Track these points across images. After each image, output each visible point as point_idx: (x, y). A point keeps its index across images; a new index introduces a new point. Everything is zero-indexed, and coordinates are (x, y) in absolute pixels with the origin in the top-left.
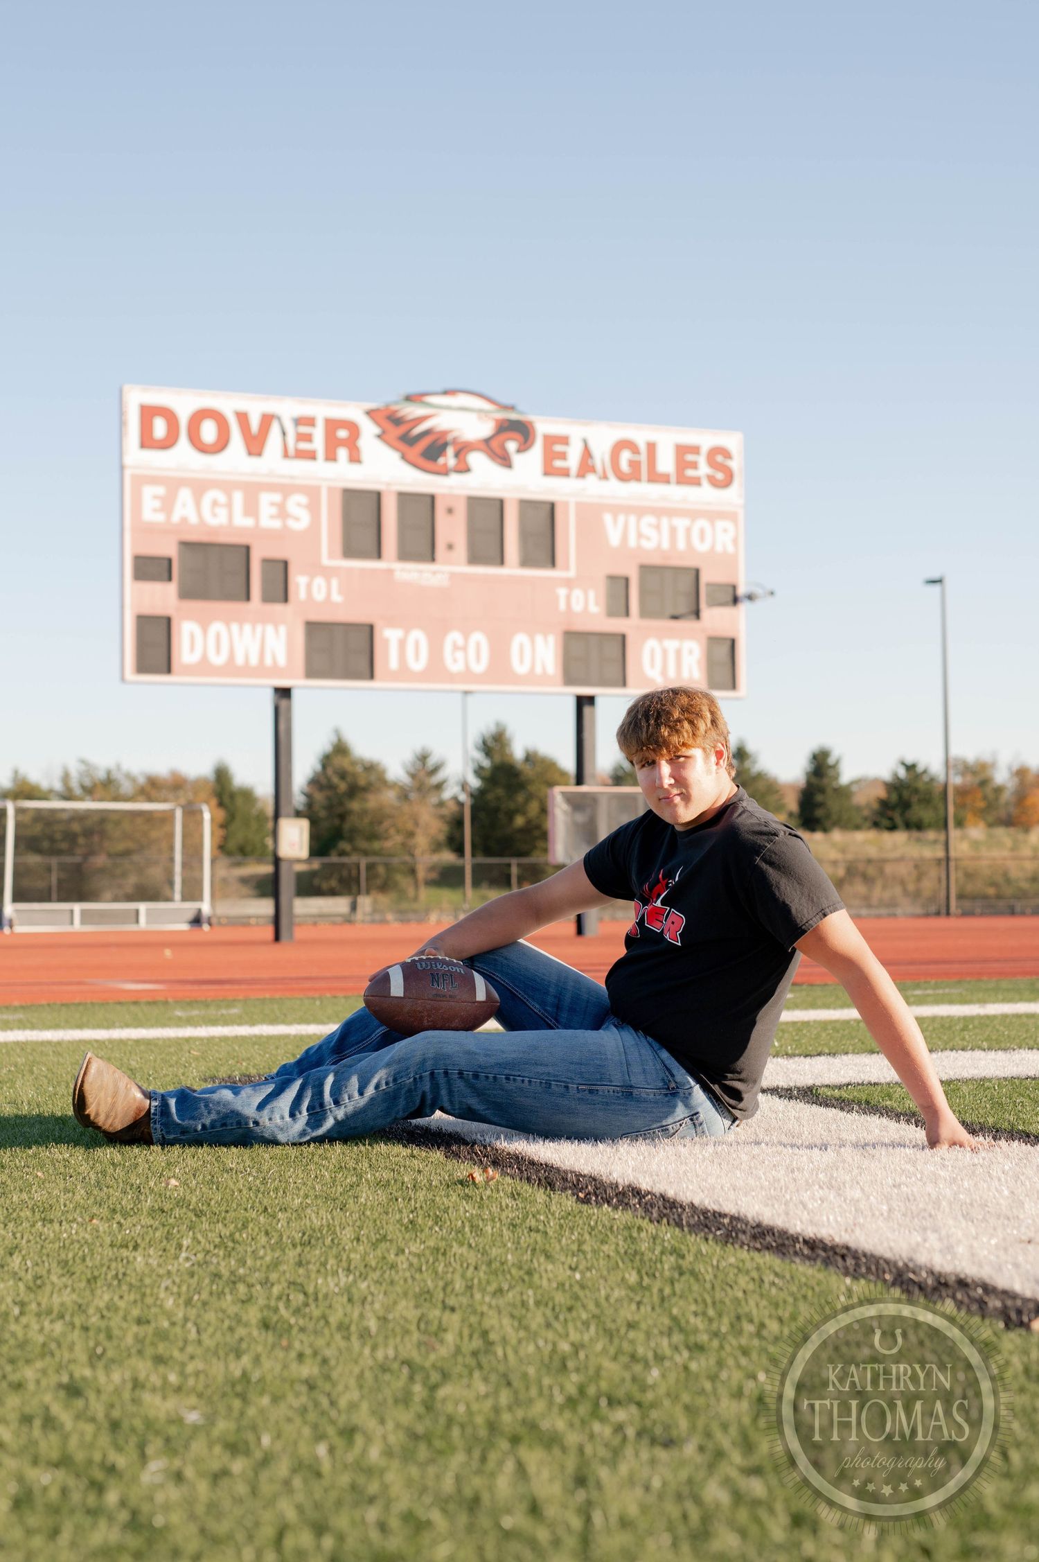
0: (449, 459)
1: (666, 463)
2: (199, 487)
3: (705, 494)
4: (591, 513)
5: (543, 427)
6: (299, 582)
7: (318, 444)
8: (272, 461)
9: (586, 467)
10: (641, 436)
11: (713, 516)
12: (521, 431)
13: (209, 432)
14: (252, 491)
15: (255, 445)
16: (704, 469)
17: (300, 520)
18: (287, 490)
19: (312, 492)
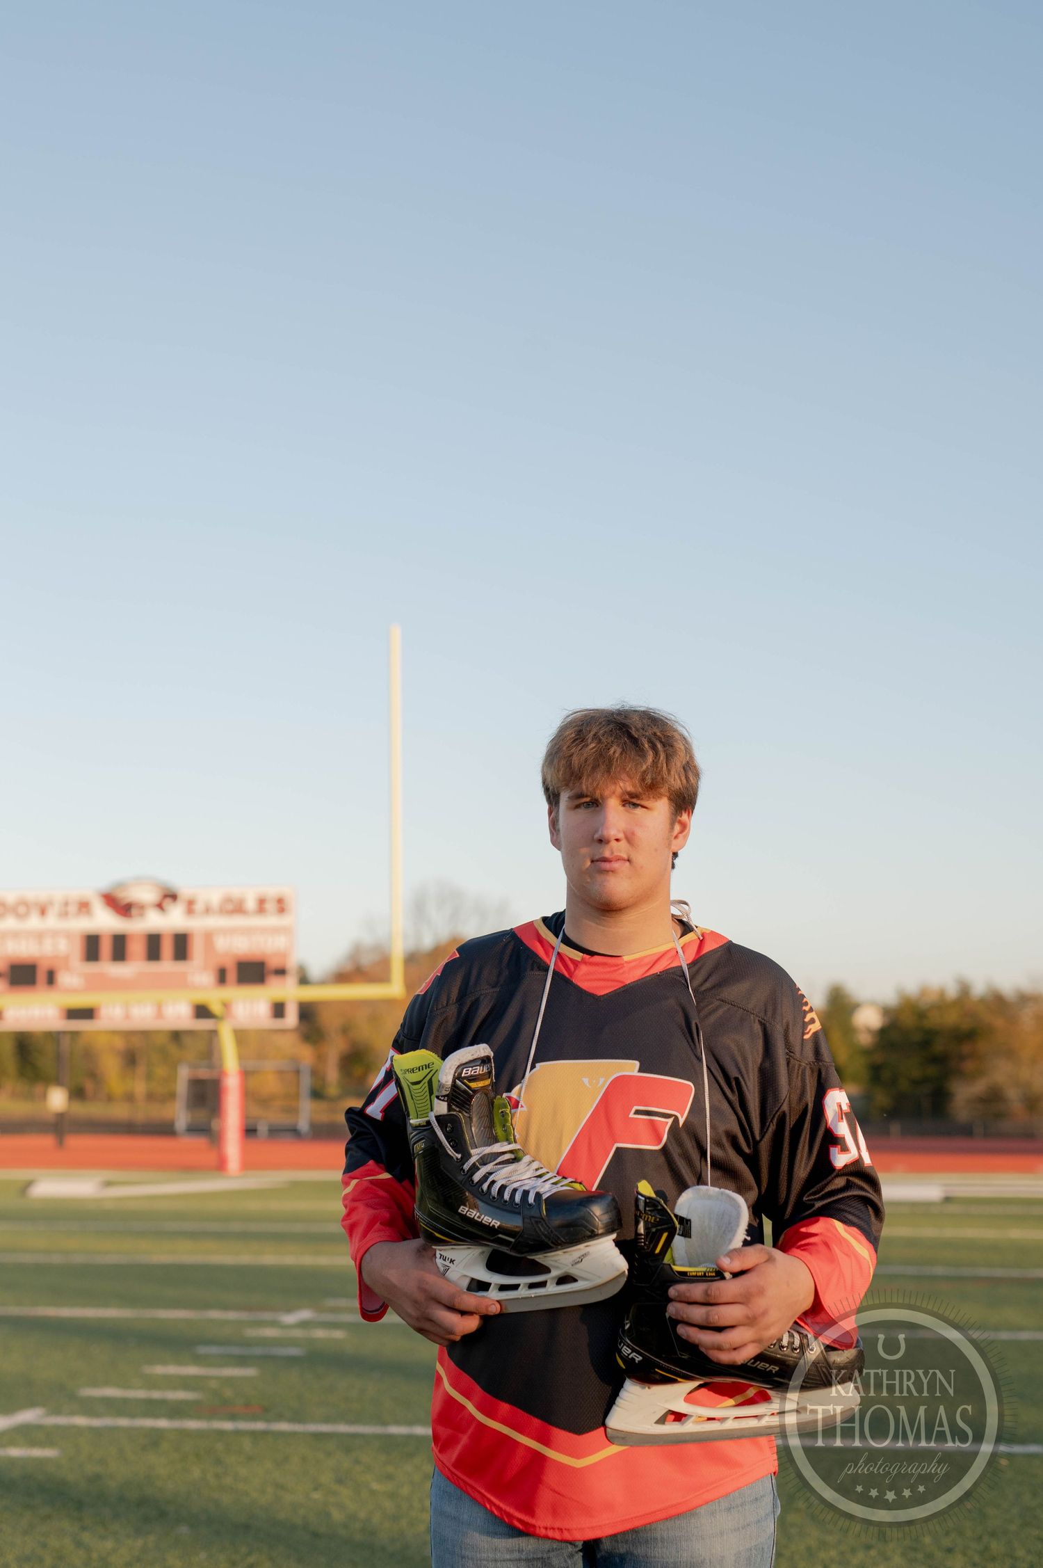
0: (134, 911)
1: (251, 904)
2: (16, 935)
3: (271, 920)
4: (209, 936)
5: (185, 891)
6: (64, 979)
7: (73, 909)
8: (52, 922)
9: (208, 910)
10: (236, 892)
11: (276, 931)
12: (171, 896)
13: (22, 910)
14: (40, 936)
15: (43, 912)
16: (271, 906)
17: (63, 946)
18: (55, 934)
19: (68, 935)
